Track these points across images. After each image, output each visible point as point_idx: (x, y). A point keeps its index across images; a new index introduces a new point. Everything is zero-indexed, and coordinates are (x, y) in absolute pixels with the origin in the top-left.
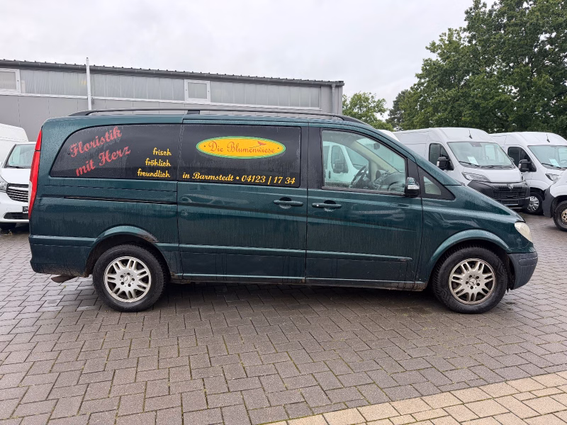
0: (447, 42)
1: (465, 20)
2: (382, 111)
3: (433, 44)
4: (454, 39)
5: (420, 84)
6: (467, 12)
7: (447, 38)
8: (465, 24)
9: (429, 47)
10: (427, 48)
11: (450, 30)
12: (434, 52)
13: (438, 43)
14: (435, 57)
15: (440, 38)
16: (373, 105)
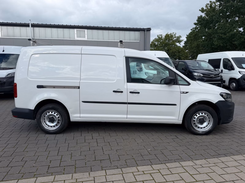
16: (175, 39)
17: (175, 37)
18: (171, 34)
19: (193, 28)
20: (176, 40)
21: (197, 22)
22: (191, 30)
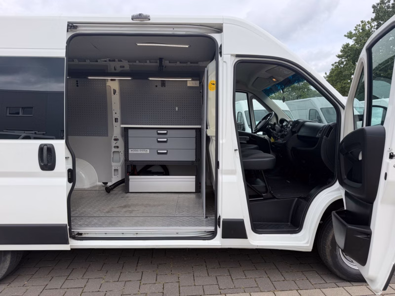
0: (361, 31)
1: (373, 13)
3: (351, 33)
4: (367, 28)
5: (340, 63)
6: (374, 7)
7: (361, 28)
8: (373, 16)
9: (346, 35)
10: (345, 36)
11: (362, 22)
12: (351, 39)
13: (354, 32)
14: (351, 42)
15: (355, 29)
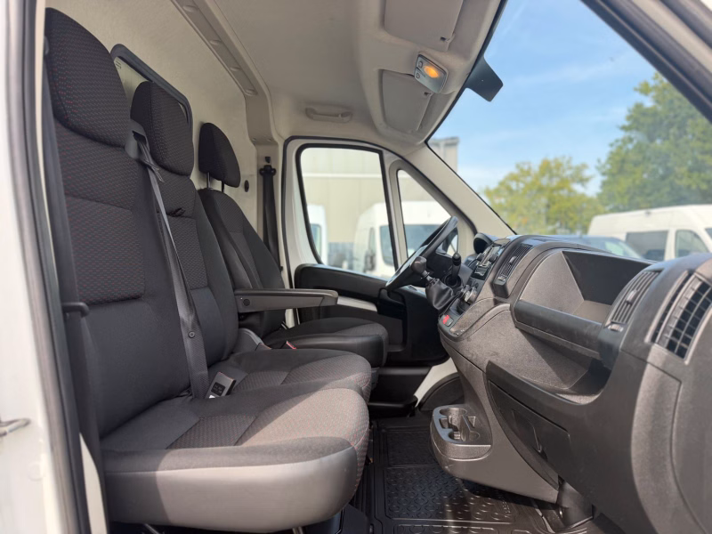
2: (583, 181)
16: (568, 173)
17: (570, 168)
18: (556, 160)
19: (617, 141)
20: (571, 176)
21: (626, 123)
22: (611, 145)
